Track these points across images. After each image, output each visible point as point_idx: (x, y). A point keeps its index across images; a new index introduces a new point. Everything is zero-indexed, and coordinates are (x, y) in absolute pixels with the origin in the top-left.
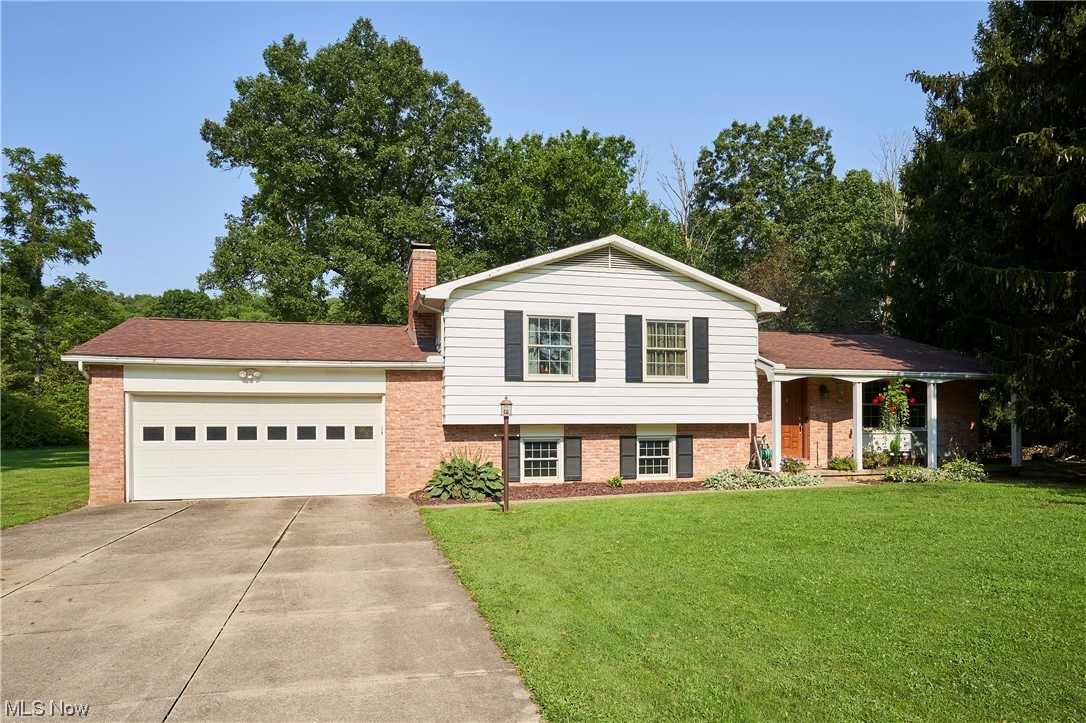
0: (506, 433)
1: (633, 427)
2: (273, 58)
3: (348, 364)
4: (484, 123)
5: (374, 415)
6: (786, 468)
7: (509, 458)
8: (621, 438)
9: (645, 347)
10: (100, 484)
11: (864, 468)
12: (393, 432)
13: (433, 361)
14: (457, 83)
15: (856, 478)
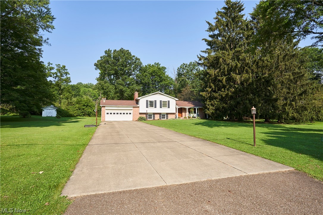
0: (146, 114)
1: (161, 113)
2: (106, 52)
5: (131, 112)
6: (178, 118)
7: (146, 117)
8: (159, 114)
9: (162, 104)
12: (133, 114)
13: (138, 106)
15: (187, 119)
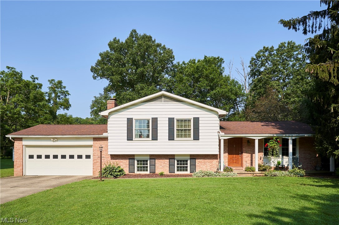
1: (174, 155)
3: (80, 136)
4: (173, 57)
6: (225, 170)
7: (131, 165)
8: (169, 159)
9: (175, 128)
10: (17, 170)
11: (259, 171)
12: (95, 157)
13: (105, 135)
14: (164, 46)
15: (255, 174)
